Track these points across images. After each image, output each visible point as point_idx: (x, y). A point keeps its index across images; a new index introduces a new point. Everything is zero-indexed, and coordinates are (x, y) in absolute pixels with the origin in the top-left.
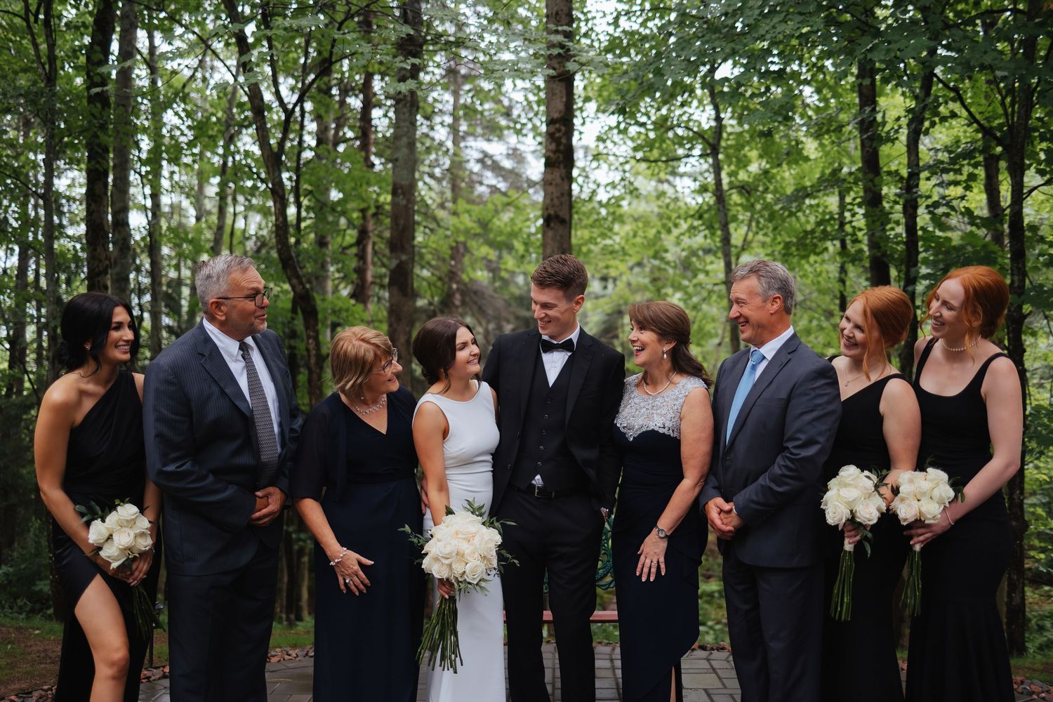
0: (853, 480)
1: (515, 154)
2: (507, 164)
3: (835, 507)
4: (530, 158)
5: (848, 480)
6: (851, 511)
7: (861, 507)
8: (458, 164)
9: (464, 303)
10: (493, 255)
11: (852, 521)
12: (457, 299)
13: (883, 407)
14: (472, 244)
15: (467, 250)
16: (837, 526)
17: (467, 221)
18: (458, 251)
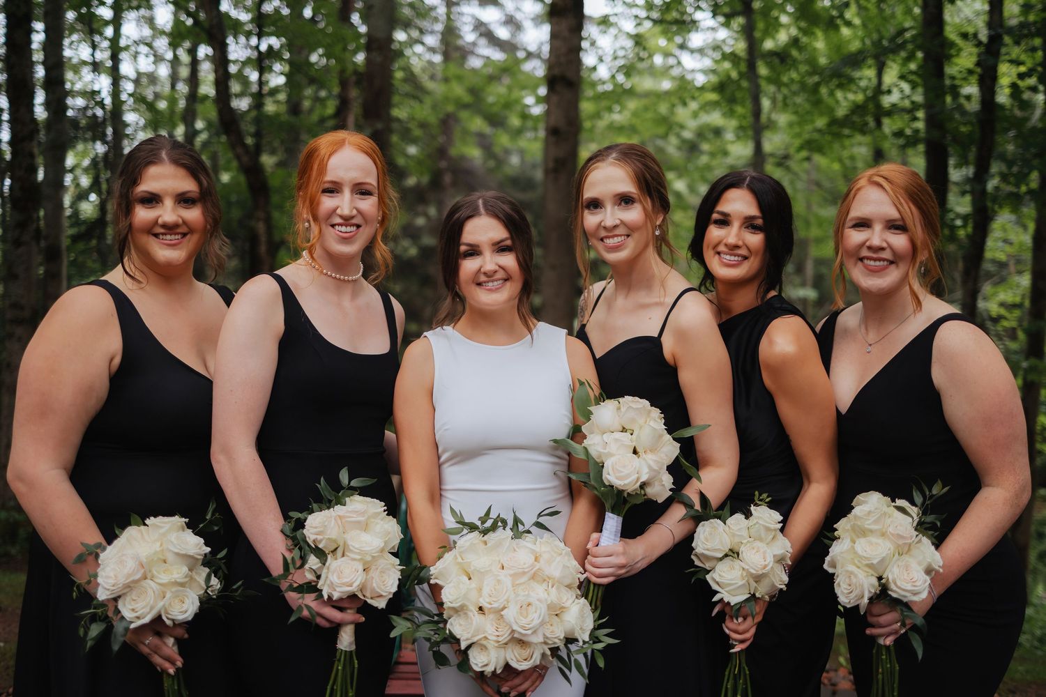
0: (876, 522)
1: (511, 21)
2: (503, 33)
3: (850, 574)
4: (528, 24)
5: (868, 524)
6: (880, 578)
7: (896, 570)
8: (450, 33)
9: (454, 184)
10: (487, 129)
11: (883, 595)
12: (447, 179)
13: (938, 375)
14: (464, 115)
15: (457, 120)
16: (857, 607)
17: (458, 90)
18: (447, 123)
